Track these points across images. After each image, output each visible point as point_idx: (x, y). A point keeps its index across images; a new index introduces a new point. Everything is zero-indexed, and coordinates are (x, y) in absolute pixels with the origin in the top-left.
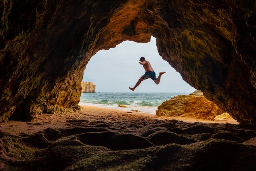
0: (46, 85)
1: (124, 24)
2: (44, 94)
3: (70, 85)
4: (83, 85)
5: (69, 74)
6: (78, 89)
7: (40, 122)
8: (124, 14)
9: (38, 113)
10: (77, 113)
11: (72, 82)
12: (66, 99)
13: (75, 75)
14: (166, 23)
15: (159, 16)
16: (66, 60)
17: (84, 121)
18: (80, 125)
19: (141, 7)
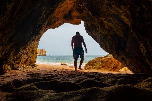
0: (13, 51)
1: (64, 13)
2: (12, 57)
3: (30, 51)
4: (38, 51)
5: (29, 44)
6: (35, 53)
7: (9, 75)
8: (64, 7)
9: (8, 69)
10: (34, 69)
11: (31, 49)
12: (27, 60)
13: (33, 45)
14: (90, 13)
15: (86, 8)
16: (27, 35)
17: (39, 74)
18: (36, 77)
19: (75, 2)
